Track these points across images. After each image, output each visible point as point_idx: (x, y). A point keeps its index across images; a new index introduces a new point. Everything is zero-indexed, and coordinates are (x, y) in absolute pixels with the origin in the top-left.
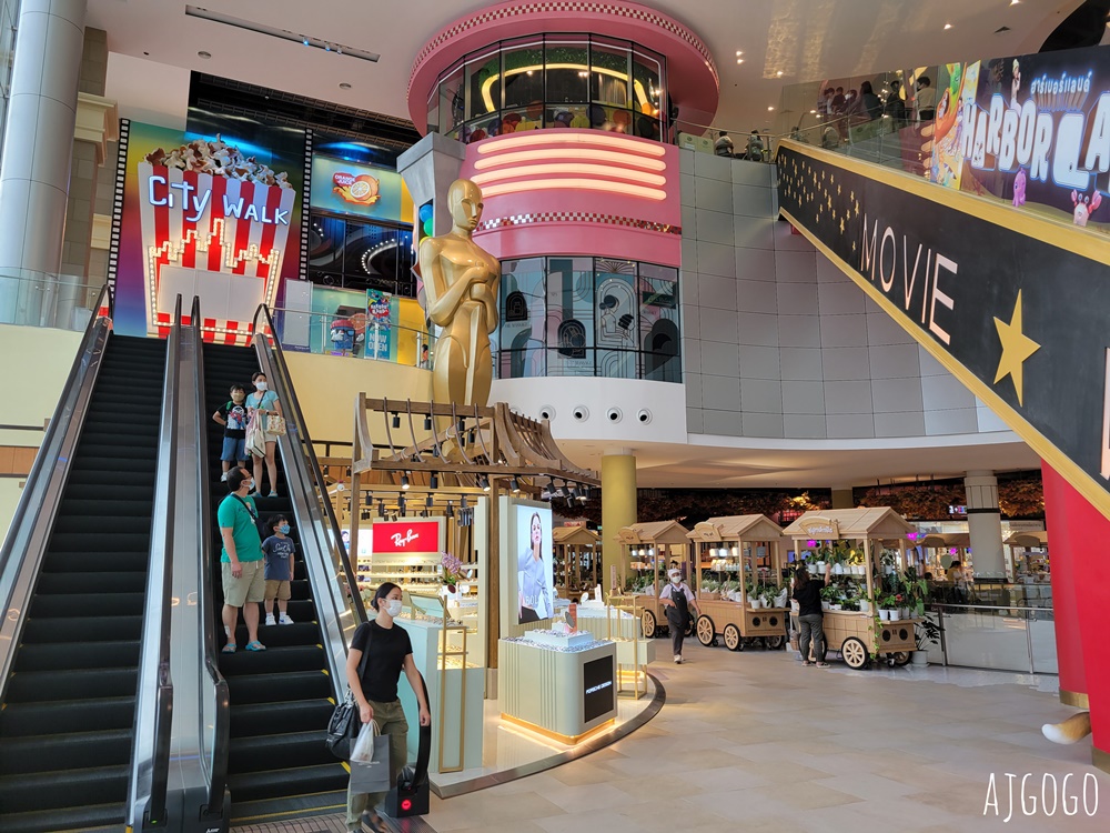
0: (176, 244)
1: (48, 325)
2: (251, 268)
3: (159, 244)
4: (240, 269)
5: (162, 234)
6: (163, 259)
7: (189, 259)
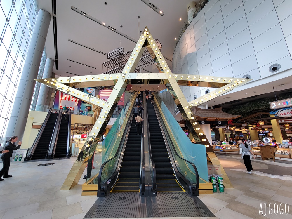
0: (64, 97)
1: (44, 111)
2: (74, 101)
3: (61, 97)
4: (73, 101)
5: (62, 96)
6: (62, 99)
7: (65, 99)
